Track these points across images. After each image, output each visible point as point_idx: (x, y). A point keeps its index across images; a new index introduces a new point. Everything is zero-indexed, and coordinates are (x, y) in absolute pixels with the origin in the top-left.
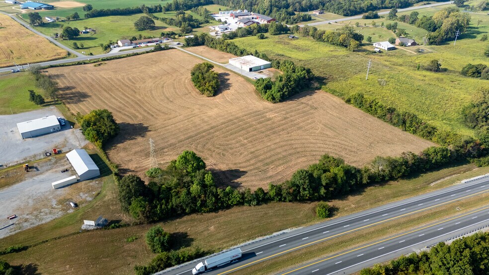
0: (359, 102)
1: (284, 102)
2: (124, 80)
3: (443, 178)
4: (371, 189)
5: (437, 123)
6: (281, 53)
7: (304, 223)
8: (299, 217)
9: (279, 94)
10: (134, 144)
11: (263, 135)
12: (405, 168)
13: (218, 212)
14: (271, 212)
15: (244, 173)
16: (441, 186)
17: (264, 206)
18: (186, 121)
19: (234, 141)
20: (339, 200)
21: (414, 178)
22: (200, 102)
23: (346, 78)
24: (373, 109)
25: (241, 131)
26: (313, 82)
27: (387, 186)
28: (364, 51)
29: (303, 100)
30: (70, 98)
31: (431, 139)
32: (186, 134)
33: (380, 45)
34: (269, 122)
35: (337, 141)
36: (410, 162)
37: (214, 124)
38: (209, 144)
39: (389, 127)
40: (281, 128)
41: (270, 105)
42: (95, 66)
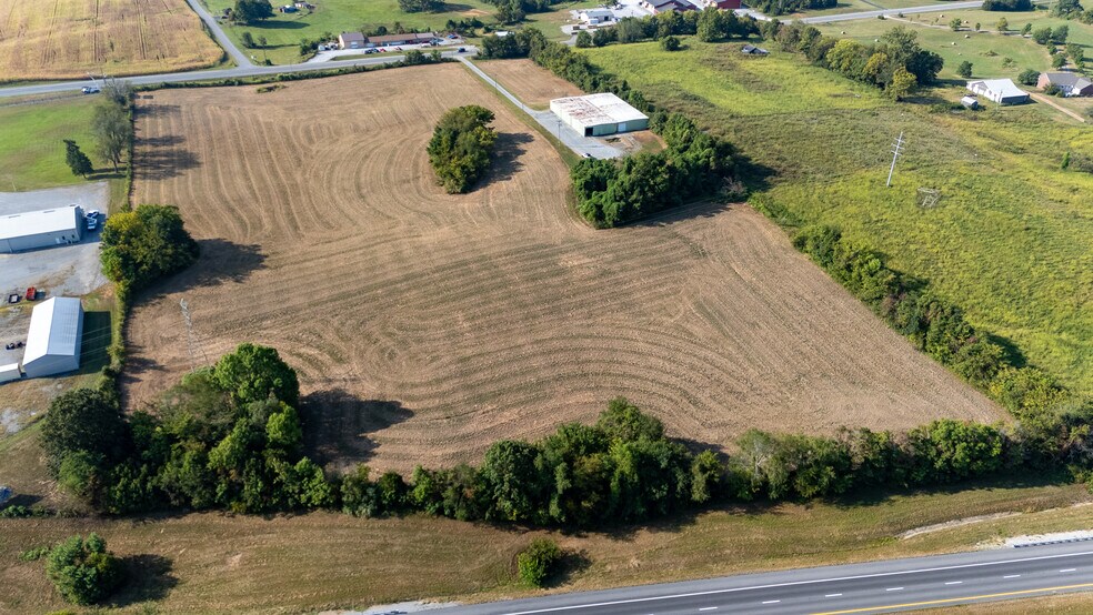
0: (823, 249)
1: (627, 229)
2: (294, 133)
3: (959, 518)
4: (715, 520)
5: (1033, 342)
6: (697, 91)
7: (467, 591)
8: (467, 570)
9: (615, 205)
10: (207, 297)
11: (519, 313)
12: (833, 474)
13: (274, 517)
14: (399, 543)
15: (409, 413)
16: (931, 545)
17: (394, 521)
18: (358, 252)
19: (437, 322)
20: (607, 537)
21: (866, 505)
22: (424, 206)
23: (831, 175)
24: (854, 275)
25: (472, 294)
26: (729, 180)
27: (767, 516)
28: (933, 101)
29: (682, 227)
30: (156, 166)
31: (986, 387)
32: (337, 286)
33: (984, 88)
34: (556, 280)
35: (710, 355)
36: (858, 460)
37: (417, 269)
38: (376, 321)
39: (881, 331)
40: (578, 299)
41: (585, 230)
42: (259, 91)
